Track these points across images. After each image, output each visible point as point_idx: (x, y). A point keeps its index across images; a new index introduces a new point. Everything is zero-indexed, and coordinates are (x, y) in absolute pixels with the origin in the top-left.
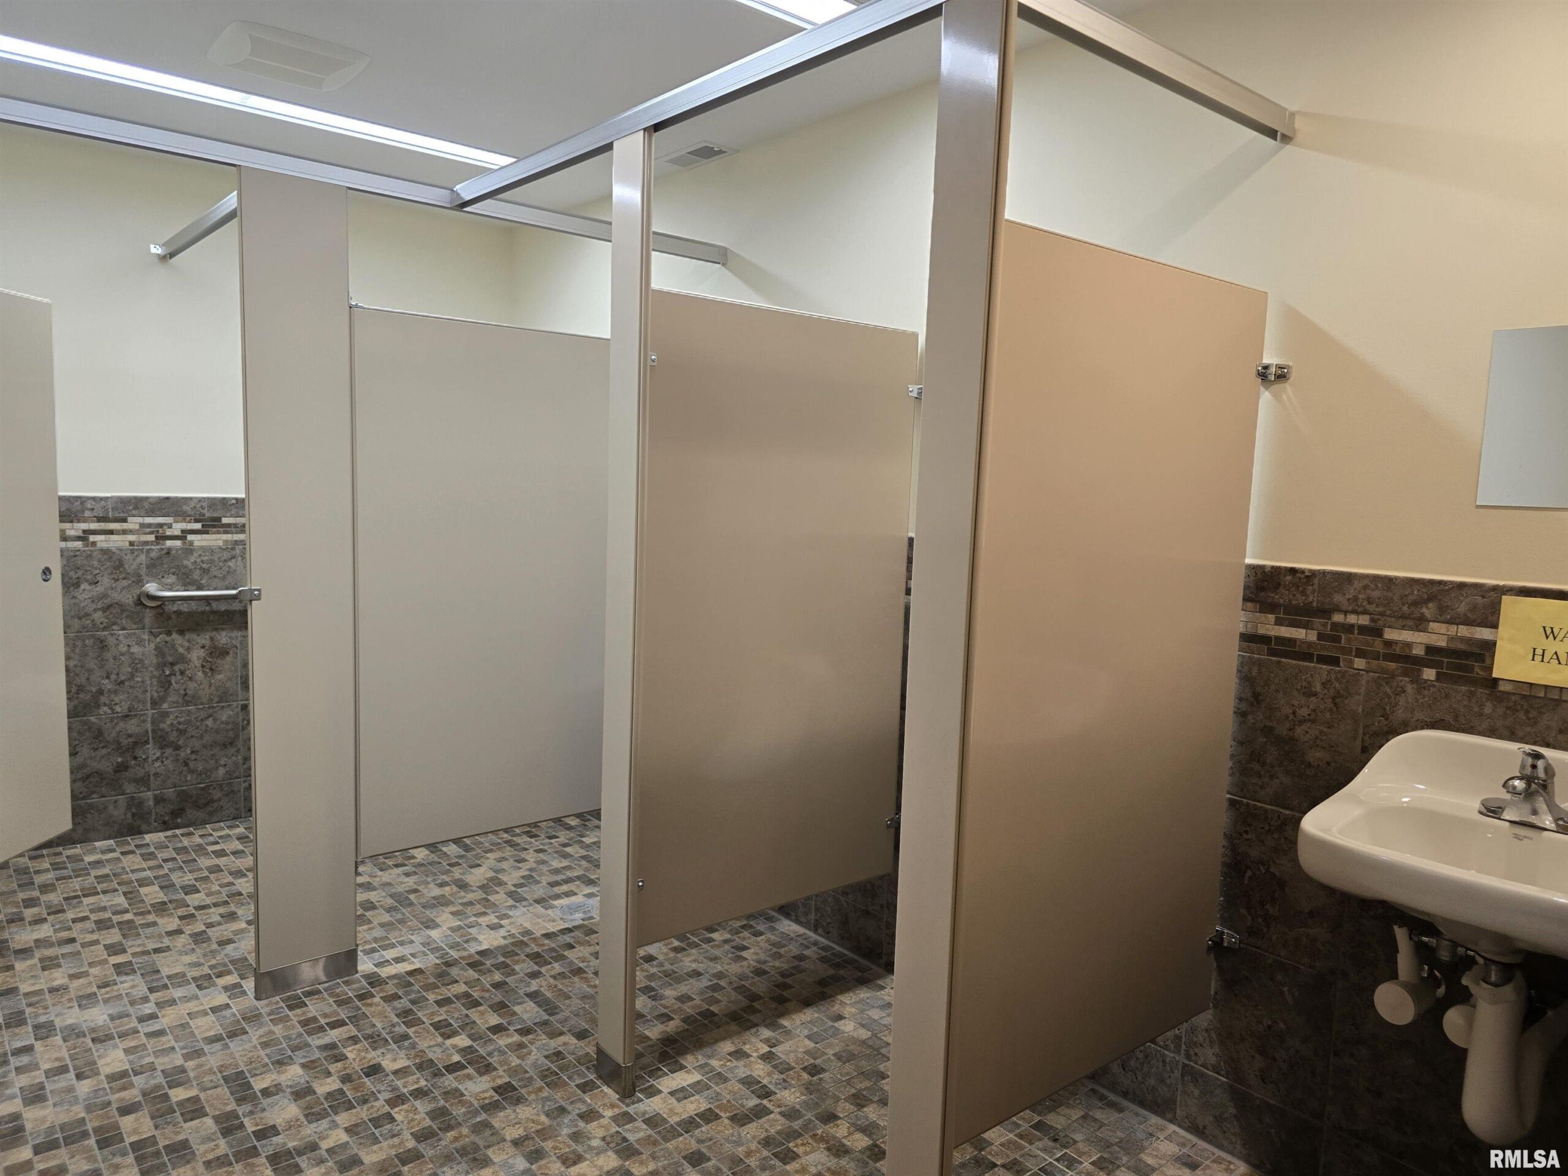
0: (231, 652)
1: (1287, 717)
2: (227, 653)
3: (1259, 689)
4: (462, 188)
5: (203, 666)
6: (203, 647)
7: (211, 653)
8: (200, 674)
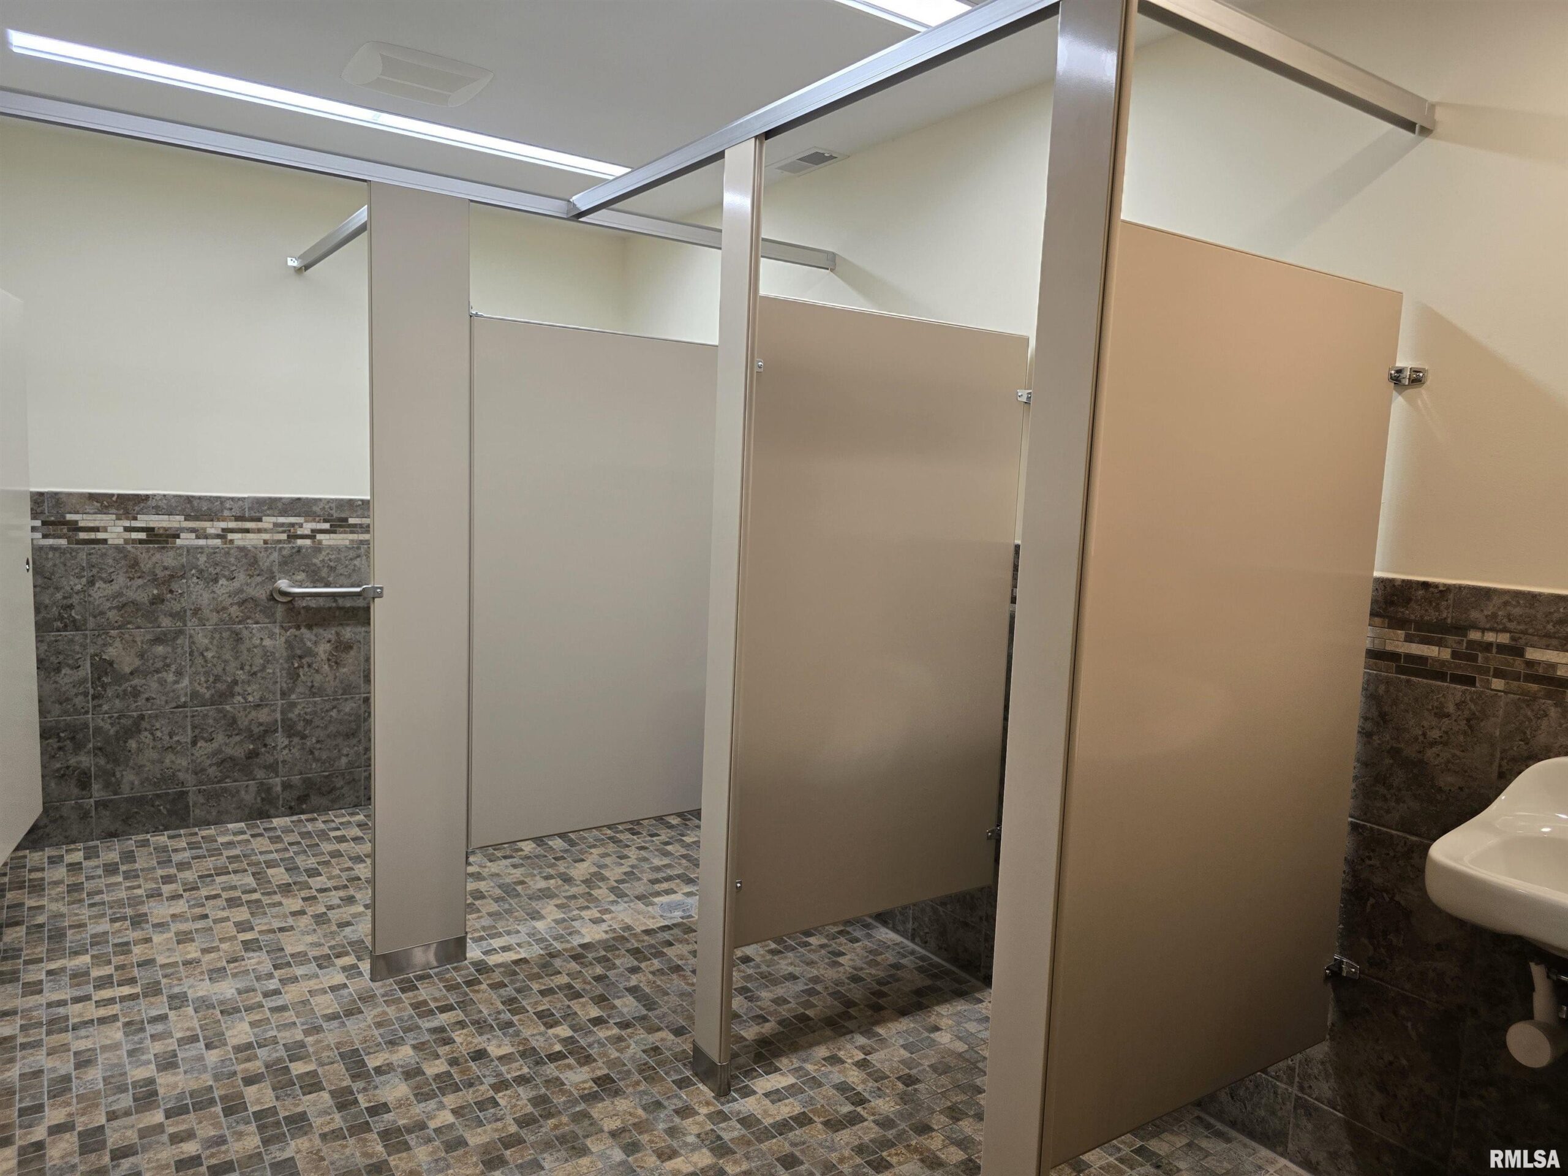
0: (355, 647)
1: (1416, 739)
2: (351, 648)
3: (1386, 709)
4: (578, 199)
5: (329, 660)
6: (329, 641)
7: (337, 647)
8: (326, 667)
